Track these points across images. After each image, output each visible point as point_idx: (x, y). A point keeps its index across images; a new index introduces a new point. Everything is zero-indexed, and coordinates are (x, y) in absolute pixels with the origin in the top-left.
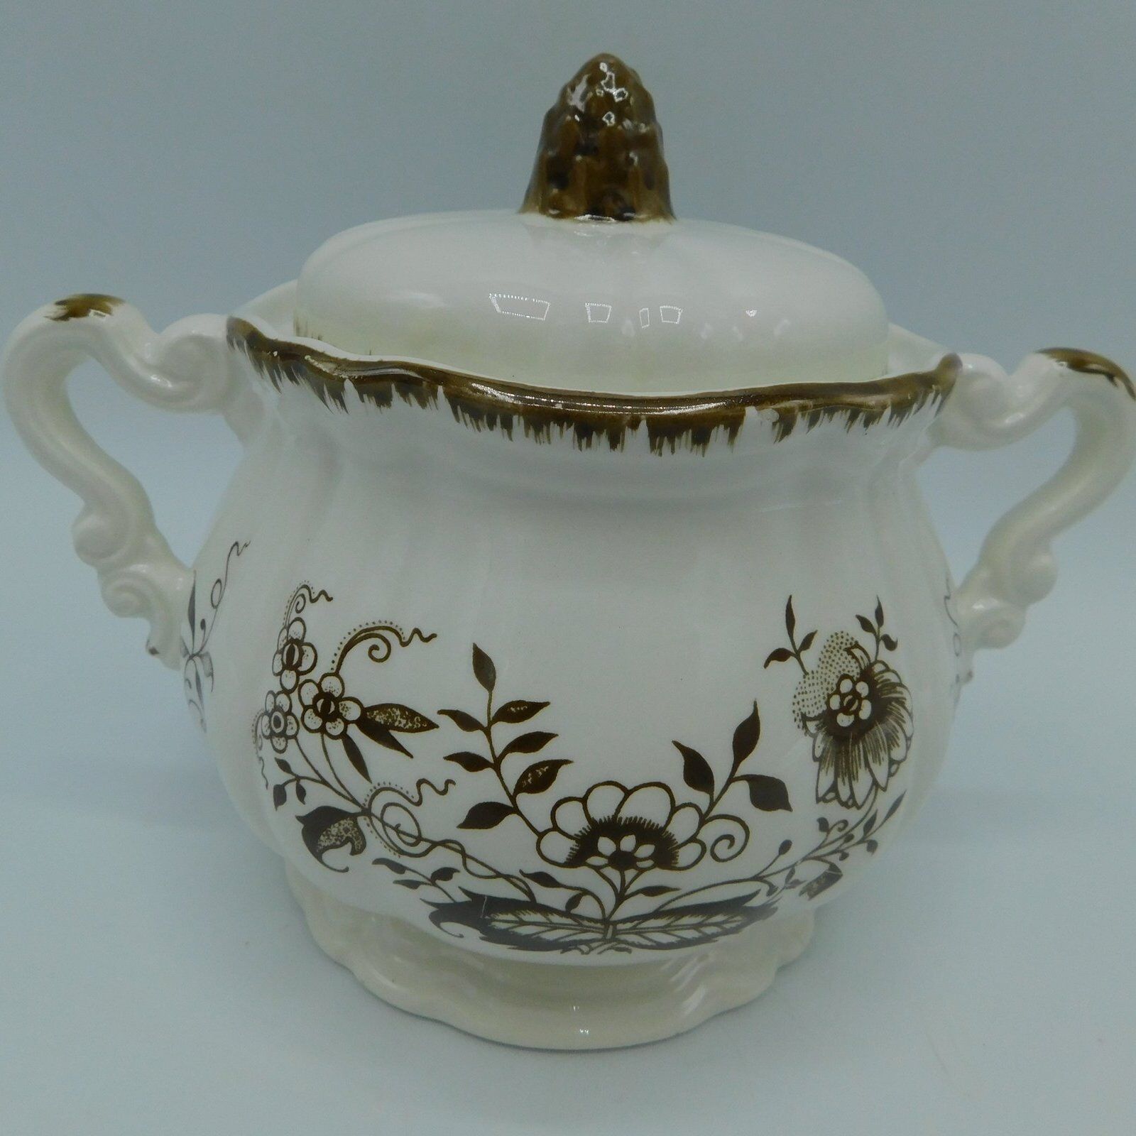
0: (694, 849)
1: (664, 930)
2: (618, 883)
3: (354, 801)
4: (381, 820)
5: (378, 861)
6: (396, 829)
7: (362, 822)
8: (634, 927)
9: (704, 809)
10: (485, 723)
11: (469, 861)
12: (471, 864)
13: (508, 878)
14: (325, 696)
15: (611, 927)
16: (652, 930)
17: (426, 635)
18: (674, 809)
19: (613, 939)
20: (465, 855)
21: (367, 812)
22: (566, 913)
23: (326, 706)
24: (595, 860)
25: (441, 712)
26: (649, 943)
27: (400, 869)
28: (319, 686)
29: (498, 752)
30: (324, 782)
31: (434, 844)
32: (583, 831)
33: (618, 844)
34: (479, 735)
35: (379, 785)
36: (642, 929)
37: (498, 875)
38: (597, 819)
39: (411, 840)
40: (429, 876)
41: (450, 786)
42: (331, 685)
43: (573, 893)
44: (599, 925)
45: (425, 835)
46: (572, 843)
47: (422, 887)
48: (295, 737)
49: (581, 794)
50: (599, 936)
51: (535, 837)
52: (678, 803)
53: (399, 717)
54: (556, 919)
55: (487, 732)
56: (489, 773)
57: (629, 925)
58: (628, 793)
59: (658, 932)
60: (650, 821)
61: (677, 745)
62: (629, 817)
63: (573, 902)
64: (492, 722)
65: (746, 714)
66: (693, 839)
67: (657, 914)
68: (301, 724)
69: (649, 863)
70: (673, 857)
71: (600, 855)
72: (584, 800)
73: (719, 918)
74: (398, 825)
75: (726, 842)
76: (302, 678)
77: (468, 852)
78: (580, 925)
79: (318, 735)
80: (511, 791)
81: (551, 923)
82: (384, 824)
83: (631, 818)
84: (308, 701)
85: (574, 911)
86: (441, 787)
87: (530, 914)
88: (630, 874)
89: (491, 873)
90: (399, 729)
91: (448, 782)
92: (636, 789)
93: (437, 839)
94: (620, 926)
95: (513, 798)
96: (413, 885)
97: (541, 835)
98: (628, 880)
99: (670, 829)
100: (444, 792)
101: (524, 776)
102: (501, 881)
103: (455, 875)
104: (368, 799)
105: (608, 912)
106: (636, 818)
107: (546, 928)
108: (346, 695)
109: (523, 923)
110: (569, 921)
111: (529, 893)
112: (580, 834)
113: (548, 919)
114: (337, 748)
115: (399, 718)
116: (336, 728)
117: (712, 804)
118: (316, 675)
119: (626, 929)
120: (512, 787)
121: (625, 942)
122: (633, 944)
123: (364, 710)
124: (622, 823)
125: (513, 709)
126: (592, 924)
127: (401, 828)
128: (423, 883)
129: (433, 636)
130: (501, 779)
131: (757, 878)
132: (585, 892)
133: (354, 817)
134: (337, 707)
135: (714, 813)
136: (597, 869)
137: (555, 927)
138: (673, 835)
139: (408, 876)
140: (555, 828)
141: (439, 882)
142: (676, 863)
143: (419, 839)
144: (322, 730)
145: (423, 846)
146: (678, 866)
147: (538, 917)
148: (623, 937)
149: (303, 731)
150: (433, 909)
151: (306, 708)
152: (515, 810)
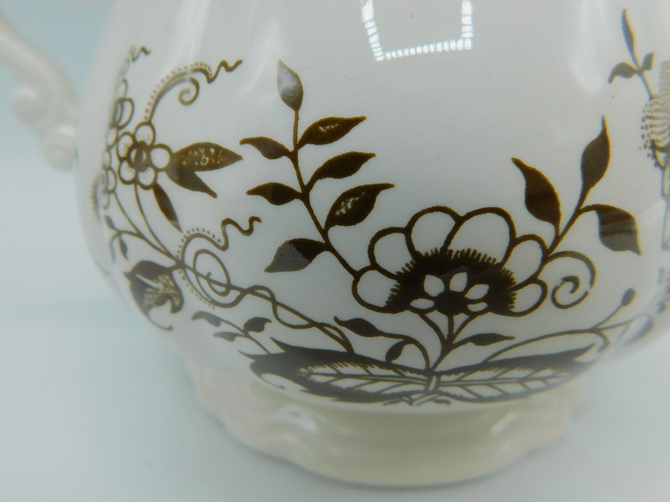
0: (533, 291)
1: (489, 383)
2: (445, 330)
3: (168, 254)
4: (194, 270)
5: (198, 316)
6: (208, 278)
7: (178, 275)
8: (459, 380)
9: (548, 243)
10: (290, 147)
11: (280, 310)
12: (281, 312)
13: (321, 326)
14: (138, 146)
15: (434, 379)
16: (476, 382)
17: (231, 64)
18: (514, 241)
19: (435, 391)
20: (275, 304)
21: (181, 264)
22: (387, 364)
23: (139, 156)
24: (421, 303)
25: (244, 142)
26: (470, 396)
27: (216, 321)
28: (133, 137)
29: (306, 180)
30: (140, 235)
31: (244, 292)
32: (407, 269)
33: (447, 283)
34: (285, 161)
35: (189, 232)
36: (467, 381)
37: (312, 324)
38: (423, 252)
39: (222, 289)
40: (242, 327)
41: (255, 223)
42: (144, 135)
43: (394, 341)
44: (421, 377)
45: (234, 282)
46: (392, 283)
47: (238, 339)
48: (113, 191)
49: (403, 224)
50: (421, 388)
51: (351, 278)
52: (519, 235)
53: (204, 155)
54: (376, 371)
55: (293, 157)
56: (297, 205)
57: (453, 377)
58: (459, 220)
59: (483, 384)
60: (486, 255)
61: (518, 163)
62: (460, 250)
63: (394, 352)
64: (299, 145)
65: (594, 134)
66: (533, 279)
67: (485, 365)
68: (118, 176)
69: (482, 306)
70: (510, 300)
71: (426, 296)
72: (407, 231)
73: (547, 372)
74: (209, 274)
75: (569, 285)
76: (121, 132)
77: (279, 299)
78: (402, 376)
79: (132, 187)
80: (323, 224)
81: (371, 375)
82: (198, 274)
83: (463, 251)
84: (123, 154)
85: (395, 362)
86: (245, 226)
87: (347, 366)
88: (459, 318)
89: (305, 323)
90: (204, 169)
91: (253, 220)
92: (469, 215)
93: (245, 285)
94: (444, 378)
95: (324, 233)
96: (230, 337)
97: (357, 275)
98: (457, 326)
99: (508, 266)
100: (250, 232)
101: (336, 206)
102: (315, 330)
103: (267, 325)
104: (181, 250)
105: (432, 363)
106: (469, 250)
107: (368, 381)
108: (158, 142)
109: (341, 376)
110: (391, 372)
111: (345, 342)
112: (402, 271)
113: (367, 371)
114: (149, 198)
115: (203, 157)
116: (147, 177)
117: (558, 239)
118: (131, 128)
119: (451, 382)
120: (322, 220)
121: (448, 395)
122: (455, 397)
123: (173, 155)
124: (453, 257)
125: (321, 128)
126: (414, 375)
127: (212, 277)
128: (237, 335)
129: (239, 63)
130: (311, 211)
131: (595, 330)
132: (408, 340)
133: (168, 271)
134: (149, 156)
135: (558, 249)
136: (422, 313)
137: (376, 379)
138: (512, 273)
139: (224, 328)
140: (374, 266)
141: (252, 334)
142: (513, 307)
143: (229, 287)
144: (135, 181)
145: (234, 294)
146: (514, 310)
147: (358, 370)
148: (444, 389)
149: (120, 184)
150: (251, 361)
151: (121, 160)
152: (327, 246)
